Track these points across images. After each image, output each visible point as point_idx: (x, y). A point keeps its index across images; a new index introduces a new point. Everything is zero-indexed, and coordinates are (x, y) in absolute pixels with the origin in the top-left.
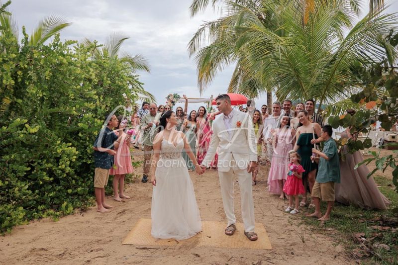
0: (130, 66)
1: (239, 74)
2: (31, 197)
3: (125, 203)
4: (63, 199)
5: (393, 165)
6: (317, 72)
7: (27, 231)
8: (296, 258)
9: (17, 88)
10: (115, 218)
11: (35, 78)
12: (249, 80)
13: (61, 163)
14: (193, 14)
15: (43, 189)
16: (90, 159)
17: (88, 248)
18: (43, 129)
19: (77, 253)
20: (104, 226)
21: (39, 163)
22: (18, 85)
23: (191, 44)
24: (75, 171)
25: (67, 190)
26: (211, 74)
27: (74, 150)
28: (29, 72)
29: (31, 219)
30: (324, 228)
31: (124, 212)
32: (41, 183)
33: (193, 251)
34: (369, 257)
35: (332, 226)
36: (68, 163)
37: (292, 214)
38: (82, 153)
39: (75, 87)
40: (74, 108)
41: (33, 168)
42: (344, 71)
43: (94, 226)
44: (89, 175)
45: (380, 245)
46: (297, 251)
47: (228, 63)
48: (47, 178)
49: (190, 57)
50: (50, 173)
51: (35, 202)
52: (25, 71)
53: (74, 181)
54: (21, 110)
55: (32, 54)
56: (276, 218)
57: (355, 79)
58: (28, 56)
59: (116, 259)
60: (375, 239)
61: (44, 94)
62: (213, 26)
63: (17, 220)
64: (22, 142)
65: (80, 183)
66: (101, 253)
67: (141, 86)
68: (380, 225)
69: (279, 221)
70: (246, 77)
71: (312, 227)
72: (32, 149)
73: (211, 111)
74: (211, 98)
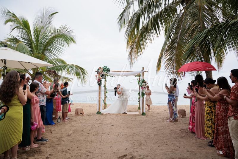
73: (143, 84)
74: (142, 70)
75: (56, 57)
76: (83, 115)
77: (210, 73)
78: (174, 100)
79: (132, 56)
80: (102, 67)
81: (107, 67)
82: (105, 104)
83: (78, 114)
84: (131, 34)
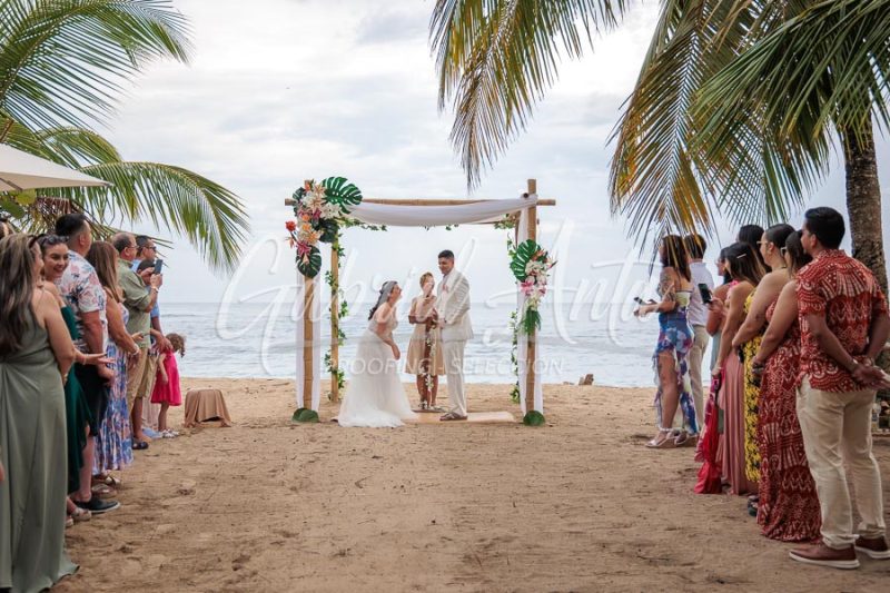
73: (528, 265)
74: (526, 195)
75: (65, 124)
76: (224, 425)
77: (870, 207)
78: (687, 343)
79: (476, 121)
80: (318, 182)
81: (343, 180)
82: (334, 372)
83: (200, 419)
84: (464, 17)
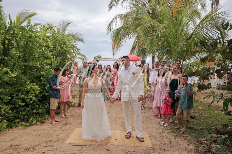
0: (72, 39)
1: (136, 45)
2: (11, 114)
3: (67, 119)
4: (30, 116)
5: (223, 99)
6: (181, 44)
7: (8, 134)
8: (166, 152)
9: (4, 50)
10: (61, 128)
11: (15, 45)
12: (142, 48)
13: (29, 95)
14: (110, 9)
15: (19, 110)
16: (47, 92)
17: (44, 144)
18: (20, 74)
19: (37, 148)
20: (55, 132)
21: (16, 95)
22: (5, 49)
23: (109, 27)
24: (38, 99)
25: (33, 110)
26: (120, 45)
27: (37, 87)
28: (12, 41)
29: (11, 127)
30: (183, 135)
31: (66, 124)
32: (18, 106)
33: (106, 147)
34: (208, 152)
35: (188, 134)
36: (34, 95)
37: (165, 127)
38: (43, 89)
39: (39, 50)
40: (38, 63)
41: (13, 98)
42: (197, 44)
43: (48, 132)
44: (46, 102)
45: (215, 145)
46: (166, 148)
47: (130, 38)
48: (21, 103)
49: (108, 34)
50: (23, 100)
51: (14, 118)
52: (10, 41)
53: (37, 105)
54: (7, 63)
55: (14, 30)
56: (155, 129)
57: (203, 49)
58: (12, 32)
59: (60, 151)
60: (212, 142)
61: (21, 54)
62: (121, 17)
63: (3, 128)
64: (7, 82)
65: (41, 107)
66: (52, 148)
67: (78, 51)
68: (215, 134)
69: (157, 130)
70: (140, 46)
71: (176, 134)
72: (13, 86)
80: (97, 56)
81: (100, 56)
